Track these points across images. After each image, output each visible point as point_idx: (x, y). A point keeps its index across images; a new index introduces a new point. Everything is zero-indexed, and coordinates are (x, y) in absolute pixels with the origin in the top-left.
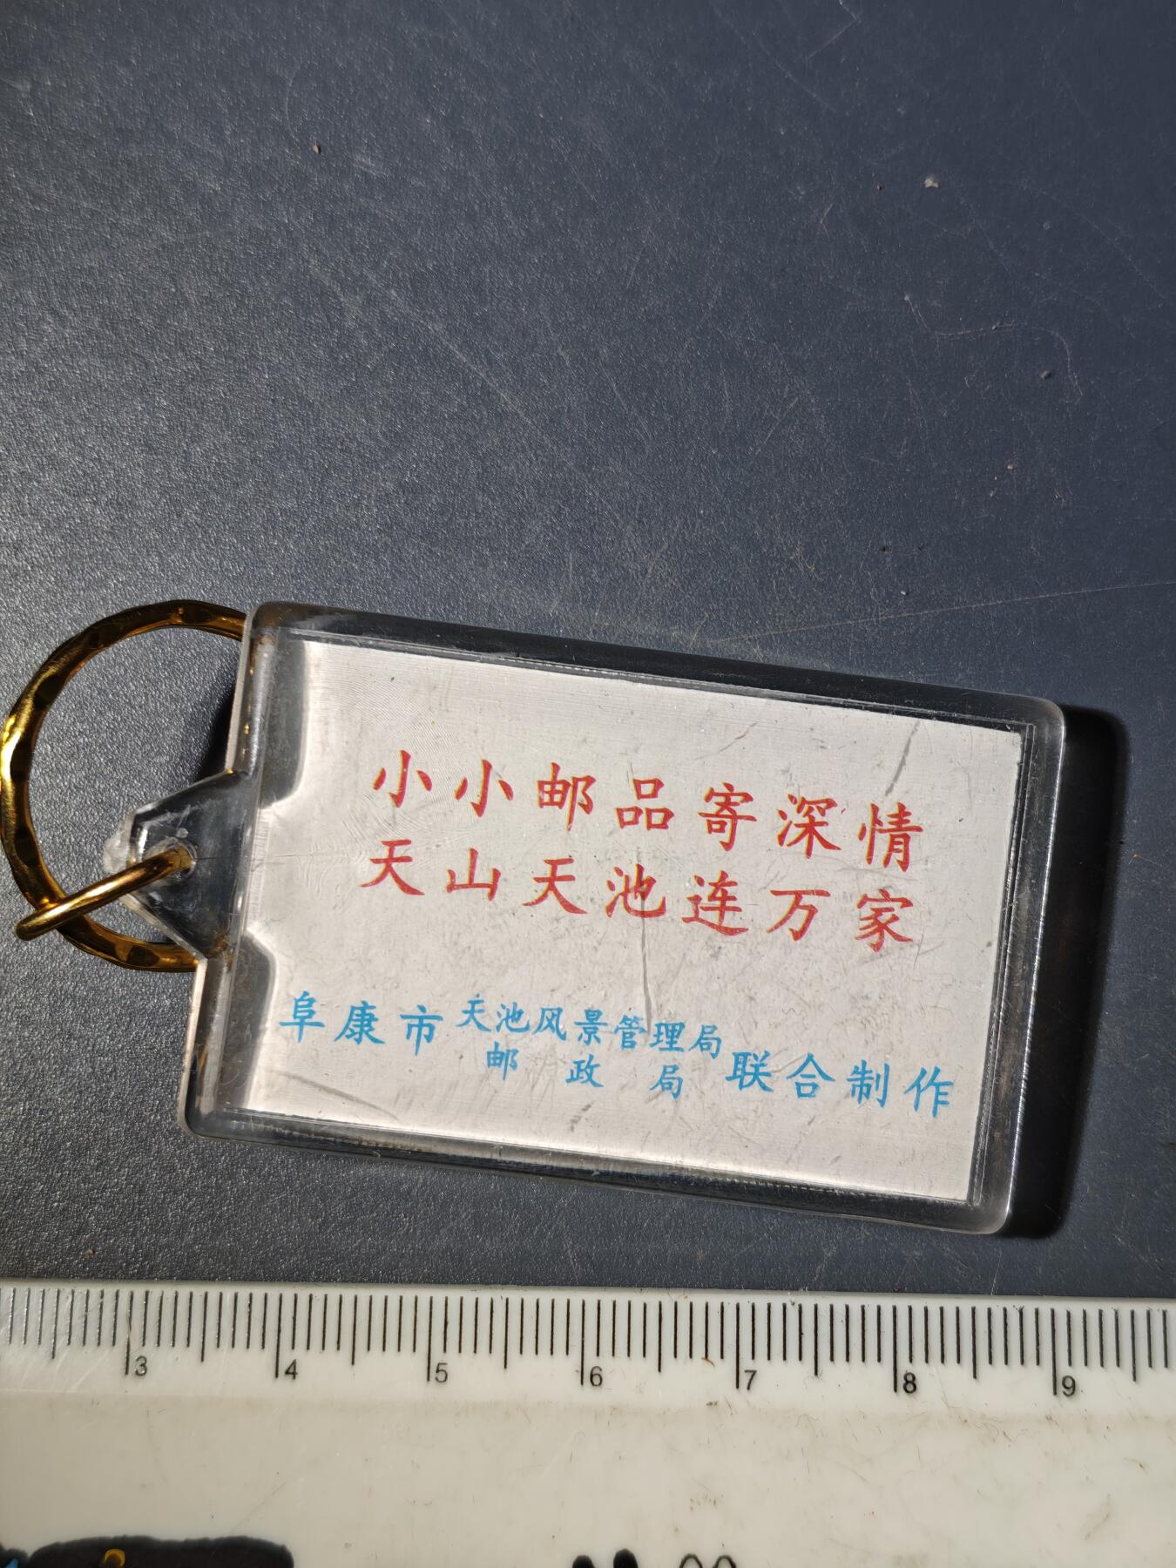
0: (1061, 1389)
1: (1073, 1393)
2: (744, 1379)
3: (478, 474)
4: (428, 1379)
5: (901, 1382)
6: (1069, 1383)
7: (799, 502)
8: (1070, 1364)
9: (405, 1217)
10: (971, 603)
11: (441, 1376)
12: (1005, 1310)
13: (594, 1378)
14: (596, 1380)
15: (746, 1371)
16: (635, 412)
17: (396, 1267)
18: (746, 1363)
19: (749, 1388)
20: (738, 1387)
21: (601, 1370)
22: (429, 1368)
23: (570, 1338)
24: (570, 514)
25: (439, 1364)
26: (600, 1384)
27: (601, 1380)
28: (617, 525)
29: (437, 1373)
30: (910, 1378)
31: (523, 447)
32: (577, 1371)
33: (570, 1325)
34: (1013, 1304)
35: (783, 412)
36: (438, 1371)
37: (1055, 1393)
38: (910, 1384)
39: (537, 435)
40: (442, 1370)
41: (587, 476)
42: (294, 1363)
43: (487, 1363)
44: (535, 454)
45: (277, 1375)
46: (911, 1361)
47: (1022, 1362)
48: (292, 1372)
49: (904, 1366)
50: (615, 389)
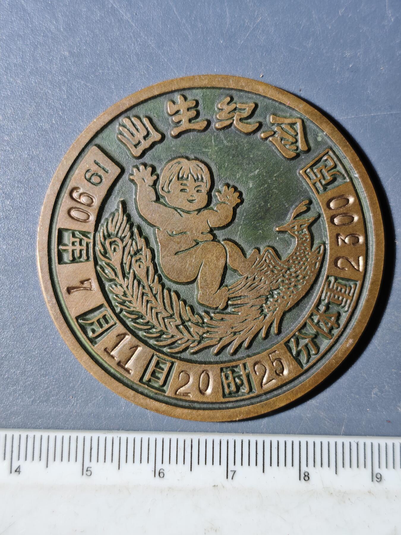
0: (375, 479)
1: (381, 481)
2: (230, 474)
3: (109, 49)
4: (83, 474)
5: (302, 476)
6: (379, 476)
7: (261, 66)
8: (379, 467)
9: (72, 398)
10: (341, 117)
11: (89, 473)
12: (350, 443)
13: (161, 474)
14: (161, 475)
15: (231, 471)
16: (184, 21)
17: (68, 421)
18: (231, 467)
19: (232, 479)
20: (227, 478)
21: (164, 470)
22: (83, 469)
23: (149, 455)
24: (152, 70)
25: (88, 468)
26: (163, 477)
27: (164, 475)
28: (175, 75)
29: (86, 471)
30: (306, 474)
31: (131, 37)
32: (153, 471)
33: (150, 450)
34: (353, 440)
35: (254, 24)
36: (87, 471)
37: (372, 481)
38: (307, 477)
39: (137, 31)
40: (89, 470)
41: (161, 52)
42: (19, 467)
43: (110, 467)
44: (136, 40)
45: (11, 472)
46: (307, 466)
47: (358, 466)
48: (18, 471)
49: (304, 468)
50: (175, 10)
